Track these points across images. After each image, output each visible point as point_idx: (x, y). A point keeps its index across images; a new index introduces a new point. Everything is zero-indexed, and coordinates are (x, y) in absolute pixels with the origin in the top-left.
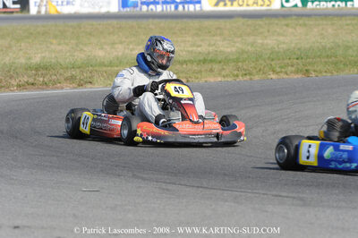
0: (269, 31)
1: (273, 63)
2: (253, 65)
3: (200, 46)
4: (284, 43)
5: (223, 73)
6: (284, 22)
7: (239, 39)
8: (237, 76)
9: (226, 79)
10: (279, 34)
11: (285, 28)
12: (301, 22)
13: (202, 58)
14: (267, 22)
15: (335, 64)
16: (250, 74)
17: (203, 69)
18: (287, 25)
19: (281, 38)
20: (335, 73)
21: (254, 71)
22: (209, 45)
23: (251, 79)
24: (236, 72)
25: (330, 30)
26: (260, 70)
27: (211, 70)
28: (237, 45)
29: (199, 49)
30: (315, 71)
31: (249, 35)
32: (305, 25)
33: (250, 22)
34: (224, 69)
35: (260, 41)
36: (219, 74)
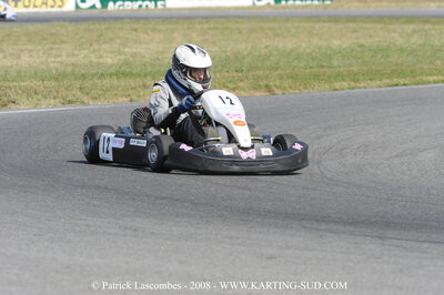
0: (119, 37)
10: (136, 42)
18: (136, 30)
25: (194, 35)
30: (277, 87)
32: (154, 30)
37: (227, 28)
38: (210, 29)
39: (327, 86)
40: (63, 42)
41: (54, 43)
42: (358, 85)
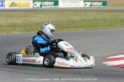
0: (31, 16)
1: (37, 27)
2: (30, 27)
3: (8, 21)
4: (38, 20)
5: (20, 31)
6: (36, 13)
7: (22, 19)
8: (25, 31)
9: (21, 33)
10: (35, 17)
11: (37, 15)
12: (42, 12)
13: (11, 25)
14: (30, 12)
15: (60, 27)
16: (30, 31)
17: (12, 29)
18: (38, 14)
19: (37, 18)
20: (60, 31)
21: (31, 30)
22: (12, 21)
23: (30, 33)
24: (24, 30)
25: (53, 15)
26: (33, 29)
27: (15, 30)
28: (21, 21)
29: (8, 22)
31: (25, 17)
32: (44, 14)
33: (24, 12)
34: (20, 29)
35: (29, 19)
36: (19, 31)
37: (64, 13)
38: (59, 14)
39: (68, 30)
40: (15, 17)
41: (12, 17)
42: (77, 29)
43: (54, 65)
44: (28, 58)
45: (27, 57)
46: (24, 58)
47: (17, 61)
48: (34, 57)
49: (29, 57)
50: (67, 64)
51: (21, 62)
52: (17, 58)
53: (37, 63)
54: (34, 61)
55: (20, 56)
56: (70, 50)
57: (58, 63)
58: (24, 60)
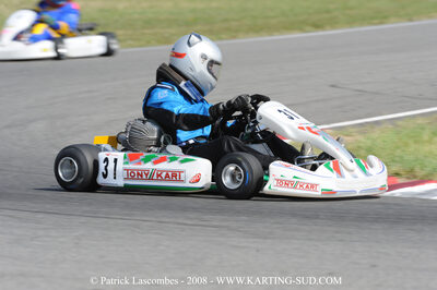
43: (266, 189)
44: (149, 166)
45: (146, 160)
46: (131, 166)
47: (105, 176)
48: (176, 162)
49: (155, 163)
50: (312, 186)
51: (120, 182)
52: (102, 166)
53: (187, 185)
54: (175, 175)
55: (116, 160)
56: (307, 132)
57: (280, 182)
58: (130, 174)
